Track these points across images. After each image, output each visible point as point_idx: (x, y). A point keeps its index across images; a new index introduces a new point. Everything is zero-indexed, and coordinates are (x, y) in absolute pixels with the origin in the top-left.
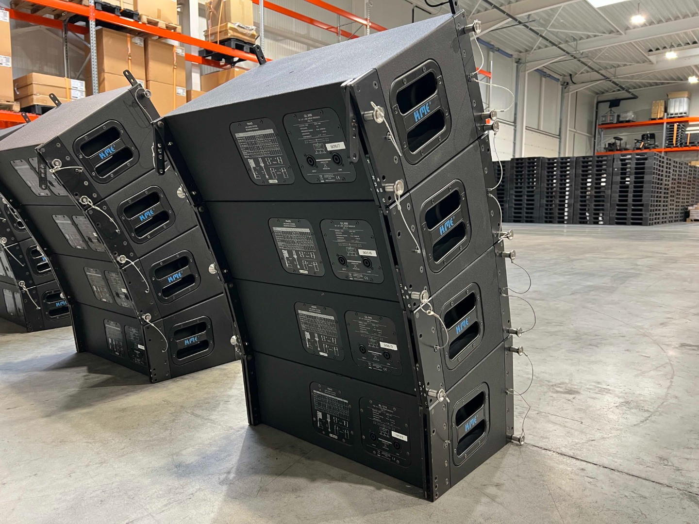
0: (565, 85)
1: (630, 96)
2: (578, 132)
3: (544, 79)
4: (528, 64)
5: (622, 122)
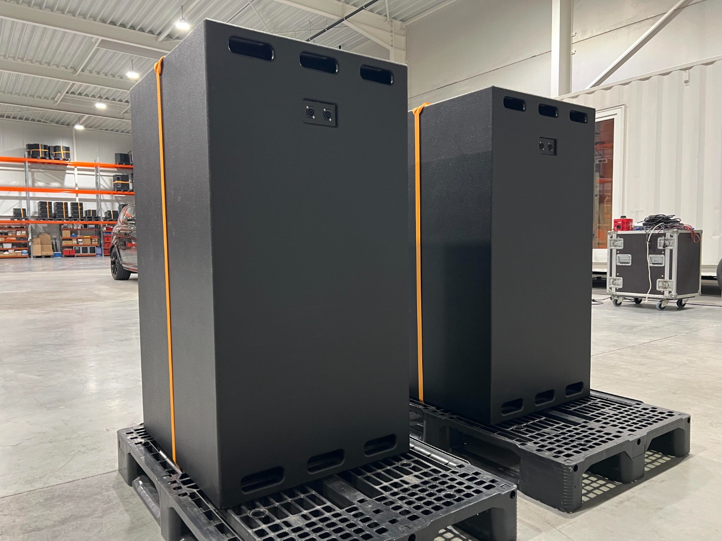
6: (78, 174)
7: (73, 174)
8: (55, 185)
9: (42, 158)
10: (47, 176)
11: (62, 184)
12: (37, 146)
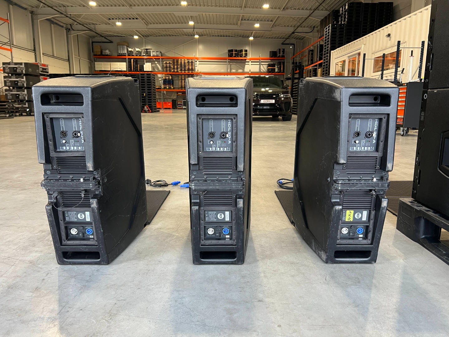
0: (68, 30)
1: (107, 41)
2: (81, 58)
3: (52, 25)
4: (38, 16)
5: (104, 55)
6: (251, 64)
7: (249, 64)
8: (240, 71)
9: (234, 57)
10: (238, 66)
11: (243, 70)
12: (232, 51)
